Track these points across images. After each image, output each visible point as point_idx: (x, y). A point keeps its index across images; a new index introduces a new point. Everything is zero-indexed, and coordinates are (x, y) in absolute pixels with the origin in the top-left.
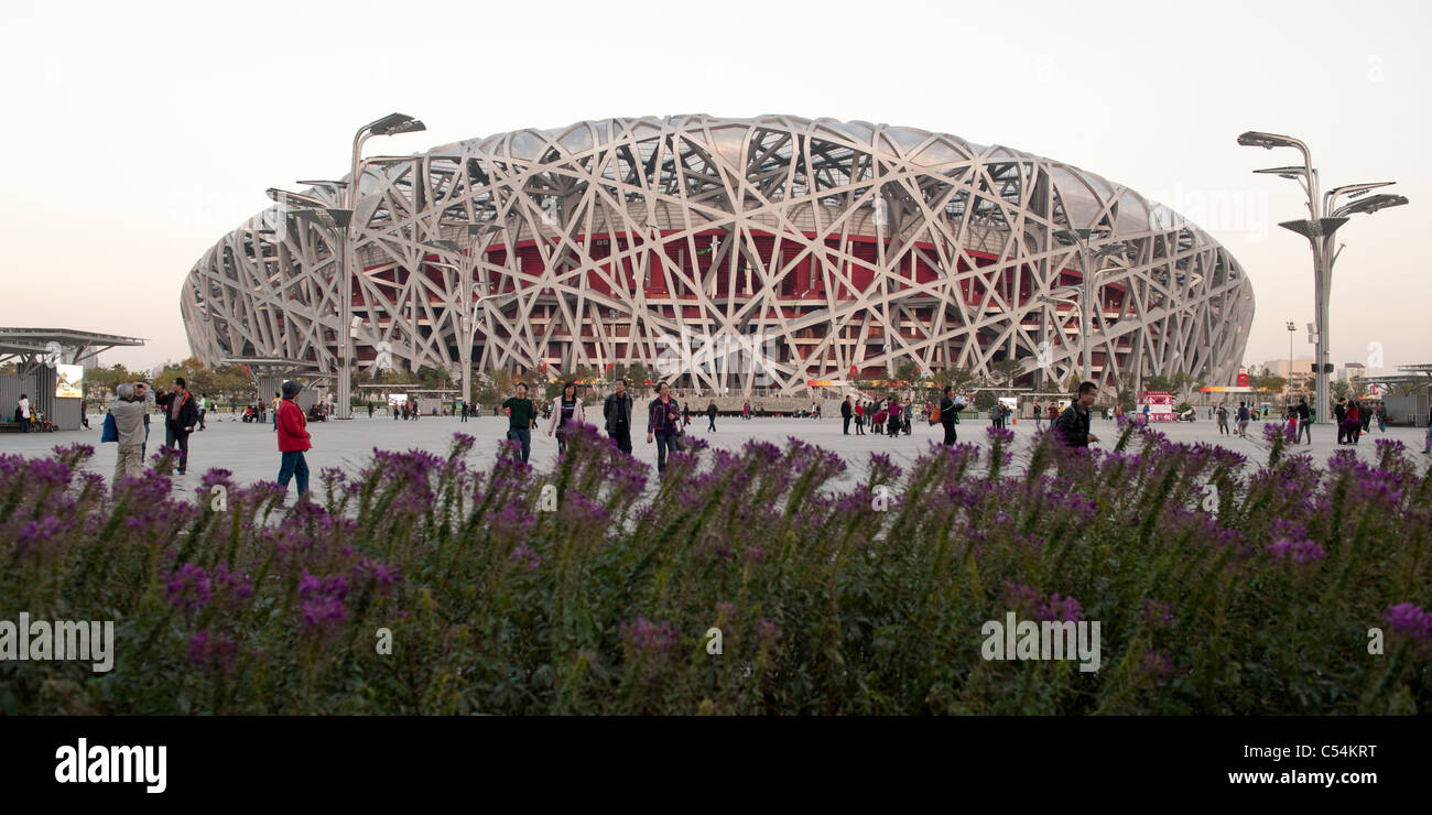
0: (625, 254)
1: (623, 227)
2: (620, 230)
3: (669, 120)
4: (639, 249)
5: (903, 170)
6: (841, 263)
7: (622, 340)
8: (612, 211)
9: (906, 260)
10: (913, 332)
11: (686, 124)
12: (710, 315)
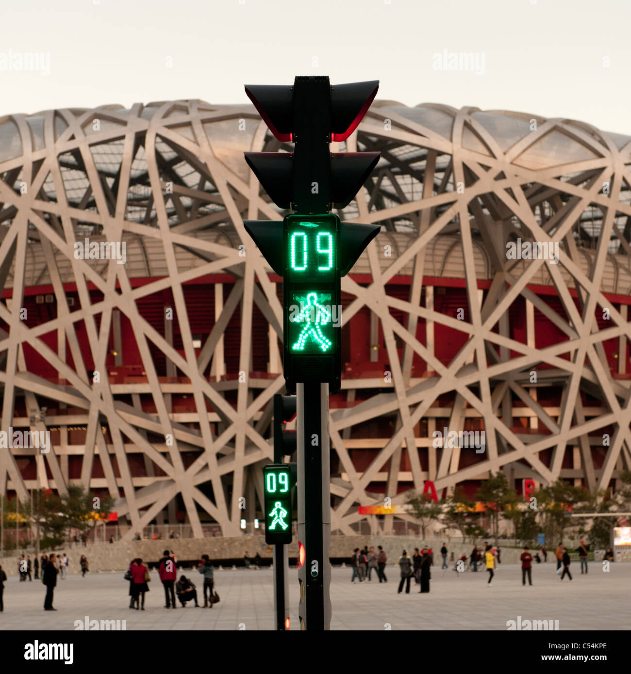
0: (77, 316)
1: (72, 274)
2: (70, 280)
3: (140, 110)
4: (98, 308)
5: (501, 176)
6: (413, 321)
7: (77, 450)
8: (57, 252)
9: (517, 309)
10: (534, 425)
11: (166, 116)
12: (211, 407)
